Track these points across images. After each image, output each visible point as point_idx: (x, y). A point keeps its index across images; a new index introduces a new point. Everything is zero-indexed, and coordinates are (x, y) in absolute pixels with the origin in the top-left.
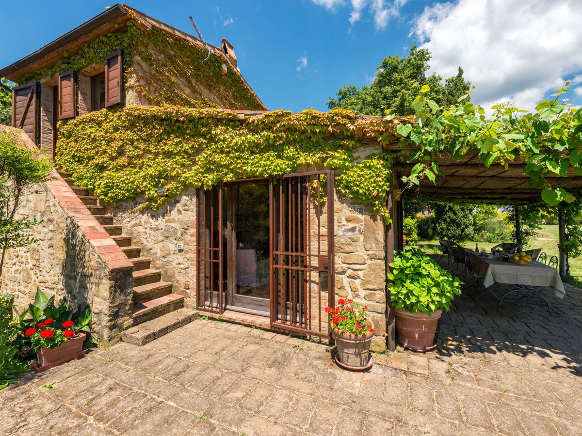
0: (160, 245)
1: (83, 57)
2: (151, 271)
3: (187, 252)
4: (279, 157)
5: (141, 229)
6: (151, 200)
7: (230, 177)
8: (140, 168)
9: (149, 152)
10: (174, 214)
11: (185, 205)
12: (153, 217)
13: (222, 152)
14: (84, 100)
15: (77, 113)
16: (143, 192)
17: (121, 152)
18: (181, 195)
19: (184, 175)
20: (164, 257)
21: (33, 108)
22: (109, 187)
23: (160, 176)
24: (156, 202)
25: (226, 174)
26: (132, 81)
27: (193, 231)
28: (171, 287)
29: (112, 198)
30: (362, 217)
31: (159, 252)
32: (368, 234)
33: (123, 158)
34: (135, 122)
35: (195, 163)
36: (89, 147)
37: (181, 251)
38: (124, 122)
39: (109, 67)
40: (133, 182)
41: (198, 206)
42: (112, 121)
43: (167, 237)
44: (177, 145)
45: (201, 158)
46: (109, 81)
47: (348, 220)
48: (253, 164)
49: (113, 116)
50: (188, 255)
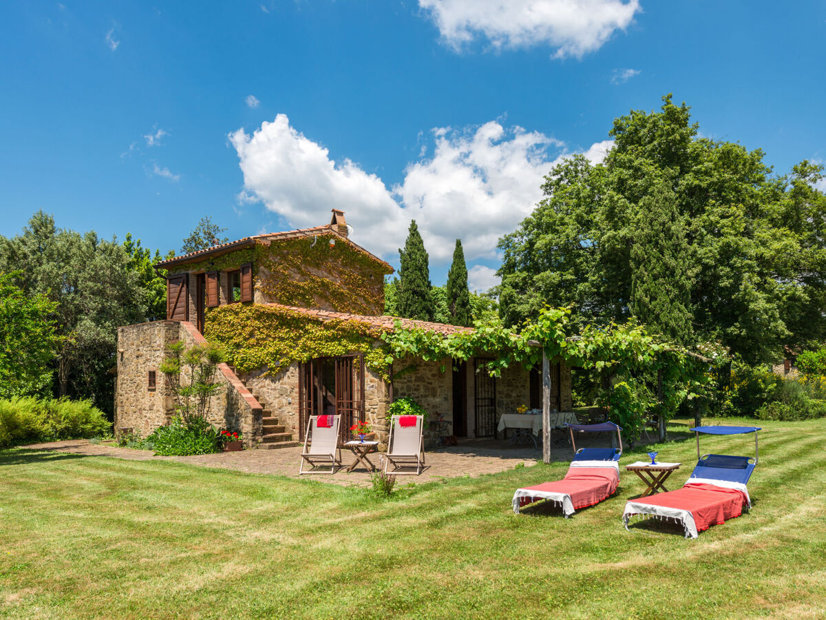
0: (277, 400)
1: (224, 262)
2: (272, 417)
3: (293, 404)
4: (340, 344)
5: (265, 389)
6: (272, 369)
7: (316, 356)
8: (264, 347)
9: (270, 336)
10: (286, 378)
11: (292, 373)
12: (272, 381)
13: (311, 340)
14: (223, 291)
15: (219, 303)
16: (266, 364)
17: (251, 335)
18: (289, 366)
19: (291, 353)
20: (280, 408)
21: (184, 293)
22: (244, 360)
23: (276, 354)
24: (274, 371)
25: (314, 353)
26: (258, 285)
27: (297, 390)
28: (284, 428)
29: (246, 368)
30: (376, 380)
31: (277, 405)
32: (379, 388)
33: (253, 339)
34: (260, 315)
35: (297, 345)
36: (229, 330)
37: (290, 403)
38: (254, 314)
39: (243, 274)
40: (260, 357)
41: (300, 373)
42: (245, 312)
43: (282, 395)
44: (287, 333)
45: (301, 342)
46: (243, 283)
47: (371, 382)
48: (327, 348)
49: (246, 309)
50: (294, 406)
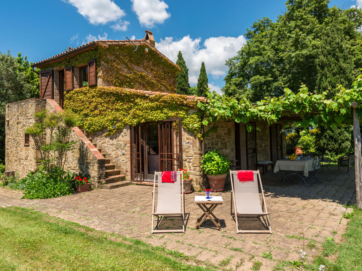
0: (114, 152)
1: (77, 60)
2: (111, 164)
3: (126, 155)
4: (161, 113)
5: (105, 145)
6: (110, 131)
7: (143, 121)
8: (105, 116)
9: (109, 108)
10: (120, 137)
11: (125, 133)
12: (111, 139)
13: (140, 110)
14: (77, 80)
15: (74, 88)
16: (106, 127)
17: (96, 108)
18: (123, 129)
19: (124, 120)
20: (116, 158)
21: (50, 83)
22: (91, 125)
23: (114, 120)
24: (112, 132)
25: (142, 119)
26: (100, 74)
27: (129, 145)
28: (120, 171)
29: (92, 130)
30: (191, 137)
31: (114, 155)
32: (194, 144)
33: (97, 111)
35: (129, 114)
36: (80, 105)
37: (123, 154)
38: (97, 93)
39: (90, 67)
40: (102, 123)
41: (131, 133)
42: (91, 93)
43: (118, 148)
44: (121, 106)
45: (131, 112)
46: (89, 73)
47: (187, 139)
48: (152, 115)
49: (92, 91)
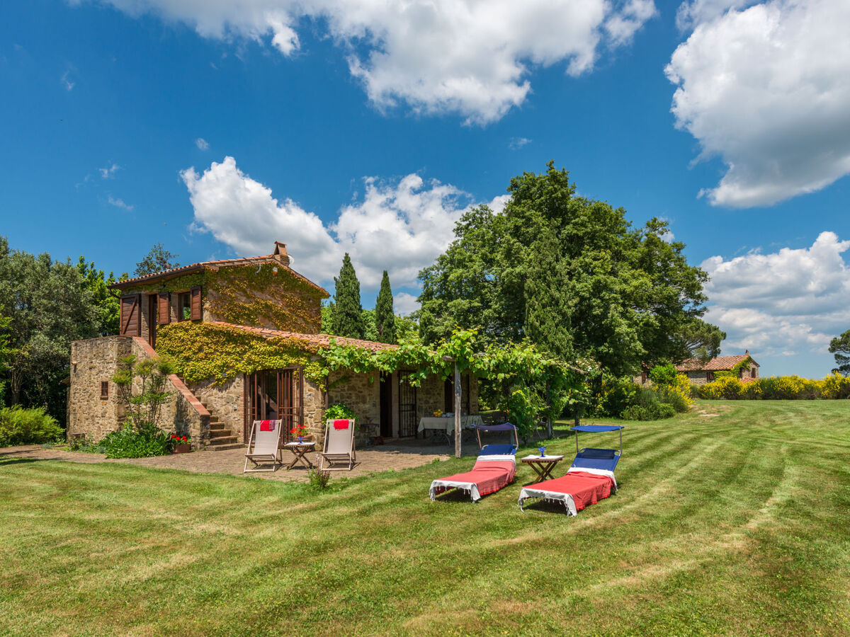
0: (224, 407)
1: (175, 285)
2: (219, 423)
3: (239, 410)
4: (281, 359)
5: (212, 398)
6: (219, 380)
7: (259, 368)
8: (212, 360)
9: (218, 351)
10: (232, 388)
11: (238, 383)
12: (219, 390)
13: (256, 354)
14: (174, 310)
15: (170, 321)
16: (214, 375)
17: (200, 349)
18: (235, 377)
19: (237, 366)
20: (226, 415)
21: (136, 312)
22: (193, 372)
23: (223, 366)
24: (221, 381)
25: (258, 366)
26: (207, 305)
27: (242, 398)
28: (230, 432)
29: (195, 379)
30: (314, 389)
31: (223, 412)
32: (316, 396)
33: (202, 353)
34: (208, 332)
35: (243, 359)
36: (179, 345)
37: (235, 410)
38: (202, 331)
39: (193, 296)
40: (208, 369)
41: (245, 384)
42: (195, 329)
43: (228, 402)
44: (233, 348)
45: (246, 356)
46: (193, 303)
47: (309, 391)
48: (270, 362)
49: (196, 327)
50: (239, 413)
